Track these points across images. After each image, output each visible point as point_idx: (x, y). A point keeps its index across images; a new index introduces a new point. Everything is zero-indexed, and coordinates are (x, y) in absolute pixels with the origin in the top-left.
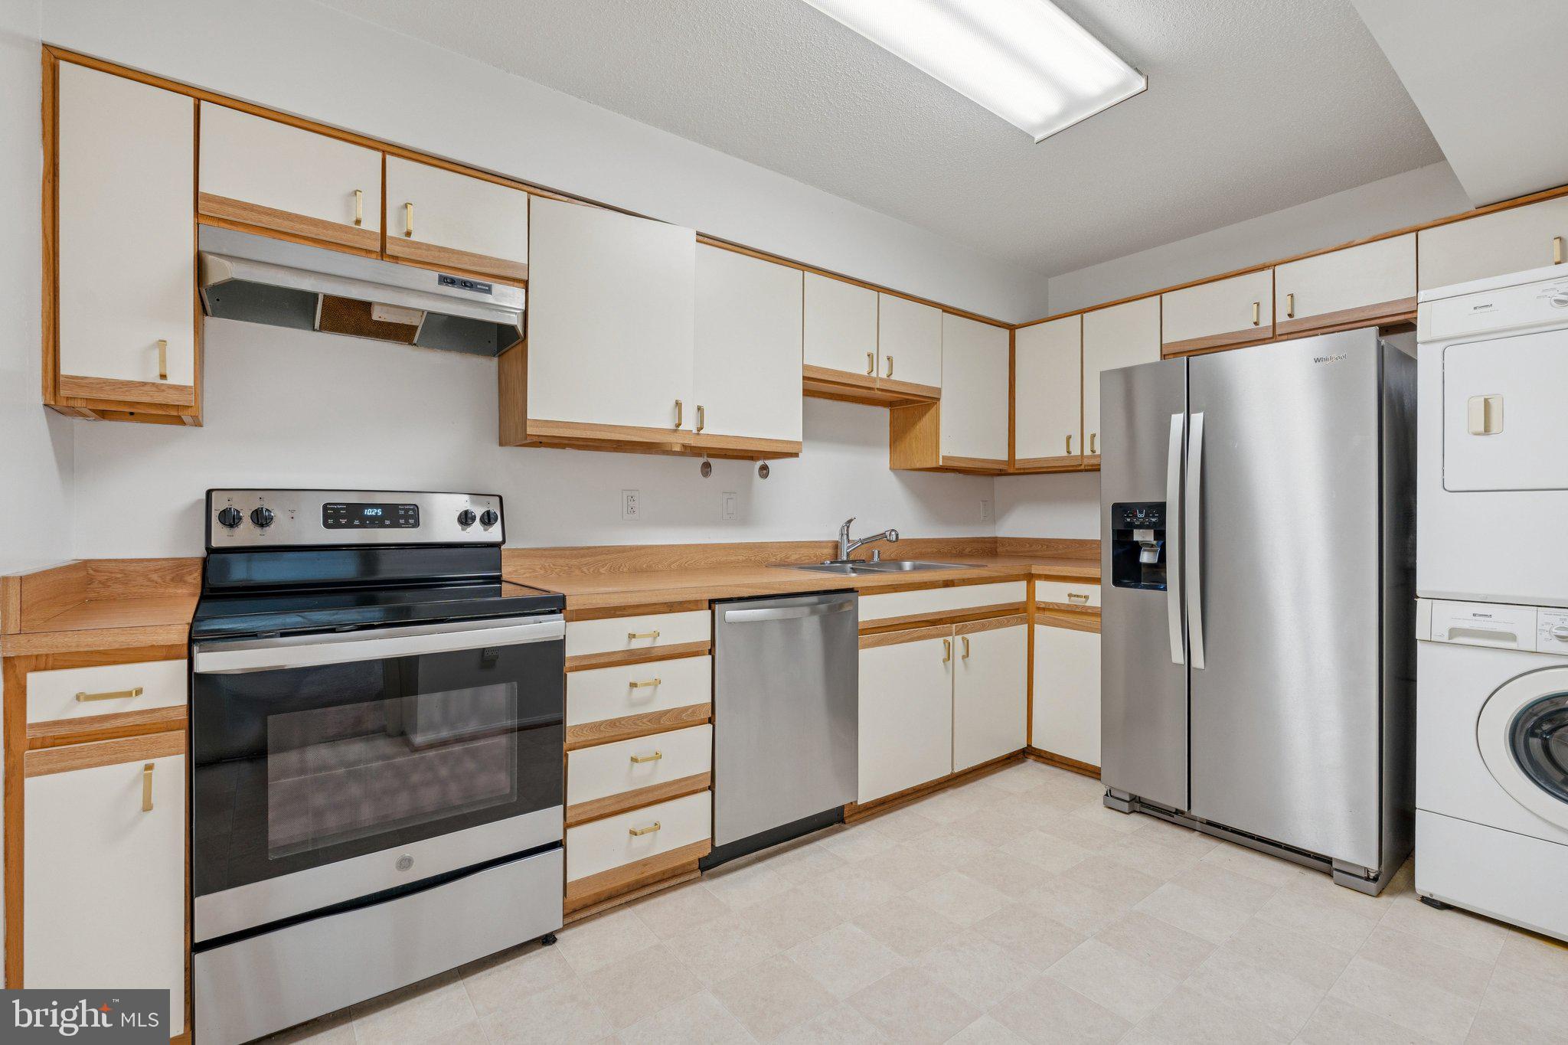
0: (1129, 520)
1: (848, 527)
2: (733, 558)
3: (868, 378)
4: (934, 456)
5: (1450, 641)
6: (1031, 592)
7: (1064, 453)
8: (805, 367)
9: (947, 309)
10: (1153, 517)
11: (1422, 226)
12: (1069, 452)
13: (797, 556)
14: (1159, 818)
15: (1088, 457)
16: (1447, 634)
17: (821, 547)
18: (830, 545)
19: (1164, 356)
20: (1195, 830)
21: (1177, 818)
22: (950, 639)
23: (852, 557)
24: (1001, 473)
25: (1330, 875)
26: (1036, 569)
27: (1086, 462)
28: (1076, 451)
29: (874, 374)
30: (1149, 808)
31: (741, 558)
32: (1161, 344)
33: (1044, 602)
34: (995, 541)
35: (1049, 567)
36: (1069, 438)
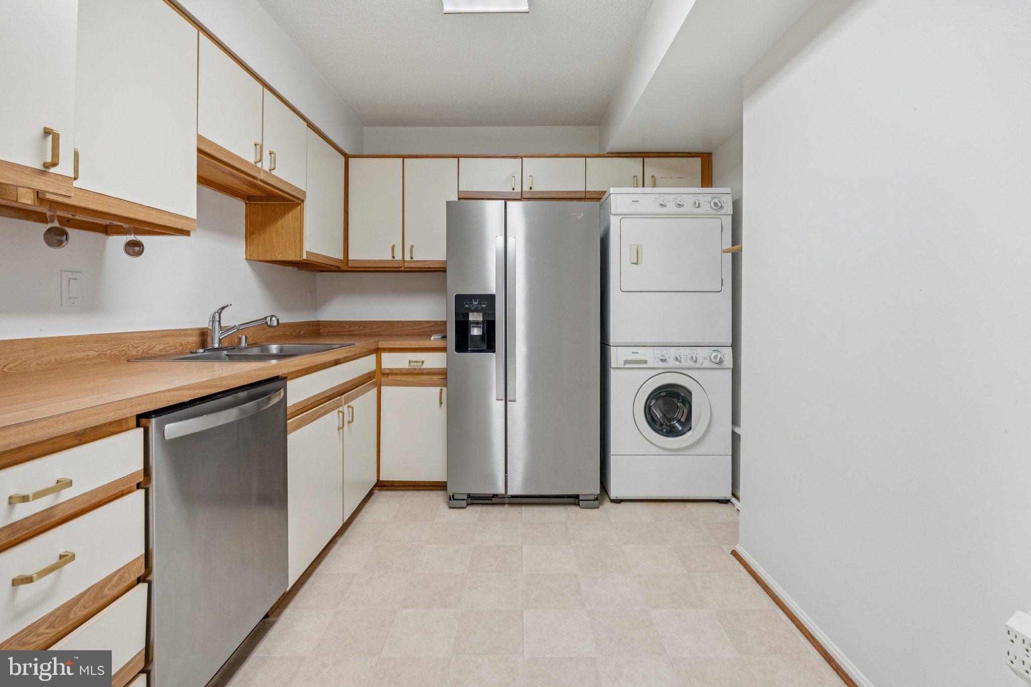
0: (467, 306)
1: (220, 314)
2: (80, 355)
3: (254, 167)
4: (298, 250)
5: (625, 367)
6: (379, 362)
7: (390, 258)
8: (200, 138)
9: (310, 125)
10: (484, 304)
11: (587, 155)
12: (394, 257)
13: (161, 347)
14: (482, 504)
15: (408, 262)
16: (623, 363)
17: (185, 335)
18: (195, 332)
19: (459, 199)
20: (505, 504)
21: (494, 500)
22: (341, 409)
23: (225, 344)
24: (338, 270)
25: (578, 505)
26: (382, 344)
27: (406, 265)
28: (398, 257)
29: (259, 165)
30: (477, 499)
31: (91, 353)
32: (458, 191)
33: (389, 369)
34: (318, 324)
35: (394, 342)
36: (393, 246)
